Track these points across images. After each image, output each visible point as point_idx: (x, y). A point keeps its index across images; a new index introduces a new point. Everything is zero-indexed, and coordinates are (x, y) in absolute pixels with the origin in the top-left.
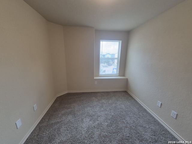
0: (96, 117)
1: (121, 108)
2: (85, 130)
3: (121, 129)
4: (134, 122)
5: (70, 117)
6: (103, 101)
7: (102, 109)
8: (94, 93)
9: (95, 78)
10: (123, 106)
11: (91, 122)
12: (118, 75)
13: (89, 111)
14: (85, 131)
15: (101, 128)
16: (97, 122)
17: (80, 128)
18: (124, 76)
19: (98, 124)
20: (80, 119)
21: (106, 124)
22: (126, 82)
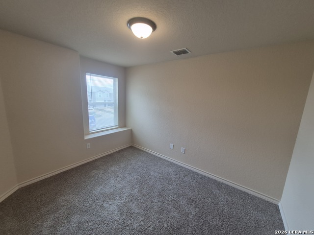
0: (119, 192)
1: (140, 167)
2: (117, 214)
3: (153, 185)
4: (159, 173)
5: (75, 219)
6: (113, 169)
7: (120, 179)
8: (88, 163)
9: (86, 138)
10: (140, 163)
11: (117, 201)
12: (118, 126)
13: (103, 191)
14: (119, 215)
15: (135, 198)
16: (125, 196)
17: (109, 217)
18: (125, 126)
19: (128, 196)
20: (98, 208)
21: (136, 190)
22: (131, 134)
